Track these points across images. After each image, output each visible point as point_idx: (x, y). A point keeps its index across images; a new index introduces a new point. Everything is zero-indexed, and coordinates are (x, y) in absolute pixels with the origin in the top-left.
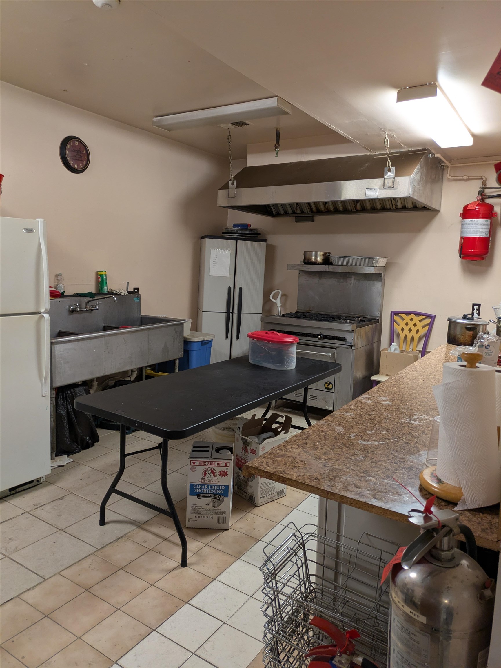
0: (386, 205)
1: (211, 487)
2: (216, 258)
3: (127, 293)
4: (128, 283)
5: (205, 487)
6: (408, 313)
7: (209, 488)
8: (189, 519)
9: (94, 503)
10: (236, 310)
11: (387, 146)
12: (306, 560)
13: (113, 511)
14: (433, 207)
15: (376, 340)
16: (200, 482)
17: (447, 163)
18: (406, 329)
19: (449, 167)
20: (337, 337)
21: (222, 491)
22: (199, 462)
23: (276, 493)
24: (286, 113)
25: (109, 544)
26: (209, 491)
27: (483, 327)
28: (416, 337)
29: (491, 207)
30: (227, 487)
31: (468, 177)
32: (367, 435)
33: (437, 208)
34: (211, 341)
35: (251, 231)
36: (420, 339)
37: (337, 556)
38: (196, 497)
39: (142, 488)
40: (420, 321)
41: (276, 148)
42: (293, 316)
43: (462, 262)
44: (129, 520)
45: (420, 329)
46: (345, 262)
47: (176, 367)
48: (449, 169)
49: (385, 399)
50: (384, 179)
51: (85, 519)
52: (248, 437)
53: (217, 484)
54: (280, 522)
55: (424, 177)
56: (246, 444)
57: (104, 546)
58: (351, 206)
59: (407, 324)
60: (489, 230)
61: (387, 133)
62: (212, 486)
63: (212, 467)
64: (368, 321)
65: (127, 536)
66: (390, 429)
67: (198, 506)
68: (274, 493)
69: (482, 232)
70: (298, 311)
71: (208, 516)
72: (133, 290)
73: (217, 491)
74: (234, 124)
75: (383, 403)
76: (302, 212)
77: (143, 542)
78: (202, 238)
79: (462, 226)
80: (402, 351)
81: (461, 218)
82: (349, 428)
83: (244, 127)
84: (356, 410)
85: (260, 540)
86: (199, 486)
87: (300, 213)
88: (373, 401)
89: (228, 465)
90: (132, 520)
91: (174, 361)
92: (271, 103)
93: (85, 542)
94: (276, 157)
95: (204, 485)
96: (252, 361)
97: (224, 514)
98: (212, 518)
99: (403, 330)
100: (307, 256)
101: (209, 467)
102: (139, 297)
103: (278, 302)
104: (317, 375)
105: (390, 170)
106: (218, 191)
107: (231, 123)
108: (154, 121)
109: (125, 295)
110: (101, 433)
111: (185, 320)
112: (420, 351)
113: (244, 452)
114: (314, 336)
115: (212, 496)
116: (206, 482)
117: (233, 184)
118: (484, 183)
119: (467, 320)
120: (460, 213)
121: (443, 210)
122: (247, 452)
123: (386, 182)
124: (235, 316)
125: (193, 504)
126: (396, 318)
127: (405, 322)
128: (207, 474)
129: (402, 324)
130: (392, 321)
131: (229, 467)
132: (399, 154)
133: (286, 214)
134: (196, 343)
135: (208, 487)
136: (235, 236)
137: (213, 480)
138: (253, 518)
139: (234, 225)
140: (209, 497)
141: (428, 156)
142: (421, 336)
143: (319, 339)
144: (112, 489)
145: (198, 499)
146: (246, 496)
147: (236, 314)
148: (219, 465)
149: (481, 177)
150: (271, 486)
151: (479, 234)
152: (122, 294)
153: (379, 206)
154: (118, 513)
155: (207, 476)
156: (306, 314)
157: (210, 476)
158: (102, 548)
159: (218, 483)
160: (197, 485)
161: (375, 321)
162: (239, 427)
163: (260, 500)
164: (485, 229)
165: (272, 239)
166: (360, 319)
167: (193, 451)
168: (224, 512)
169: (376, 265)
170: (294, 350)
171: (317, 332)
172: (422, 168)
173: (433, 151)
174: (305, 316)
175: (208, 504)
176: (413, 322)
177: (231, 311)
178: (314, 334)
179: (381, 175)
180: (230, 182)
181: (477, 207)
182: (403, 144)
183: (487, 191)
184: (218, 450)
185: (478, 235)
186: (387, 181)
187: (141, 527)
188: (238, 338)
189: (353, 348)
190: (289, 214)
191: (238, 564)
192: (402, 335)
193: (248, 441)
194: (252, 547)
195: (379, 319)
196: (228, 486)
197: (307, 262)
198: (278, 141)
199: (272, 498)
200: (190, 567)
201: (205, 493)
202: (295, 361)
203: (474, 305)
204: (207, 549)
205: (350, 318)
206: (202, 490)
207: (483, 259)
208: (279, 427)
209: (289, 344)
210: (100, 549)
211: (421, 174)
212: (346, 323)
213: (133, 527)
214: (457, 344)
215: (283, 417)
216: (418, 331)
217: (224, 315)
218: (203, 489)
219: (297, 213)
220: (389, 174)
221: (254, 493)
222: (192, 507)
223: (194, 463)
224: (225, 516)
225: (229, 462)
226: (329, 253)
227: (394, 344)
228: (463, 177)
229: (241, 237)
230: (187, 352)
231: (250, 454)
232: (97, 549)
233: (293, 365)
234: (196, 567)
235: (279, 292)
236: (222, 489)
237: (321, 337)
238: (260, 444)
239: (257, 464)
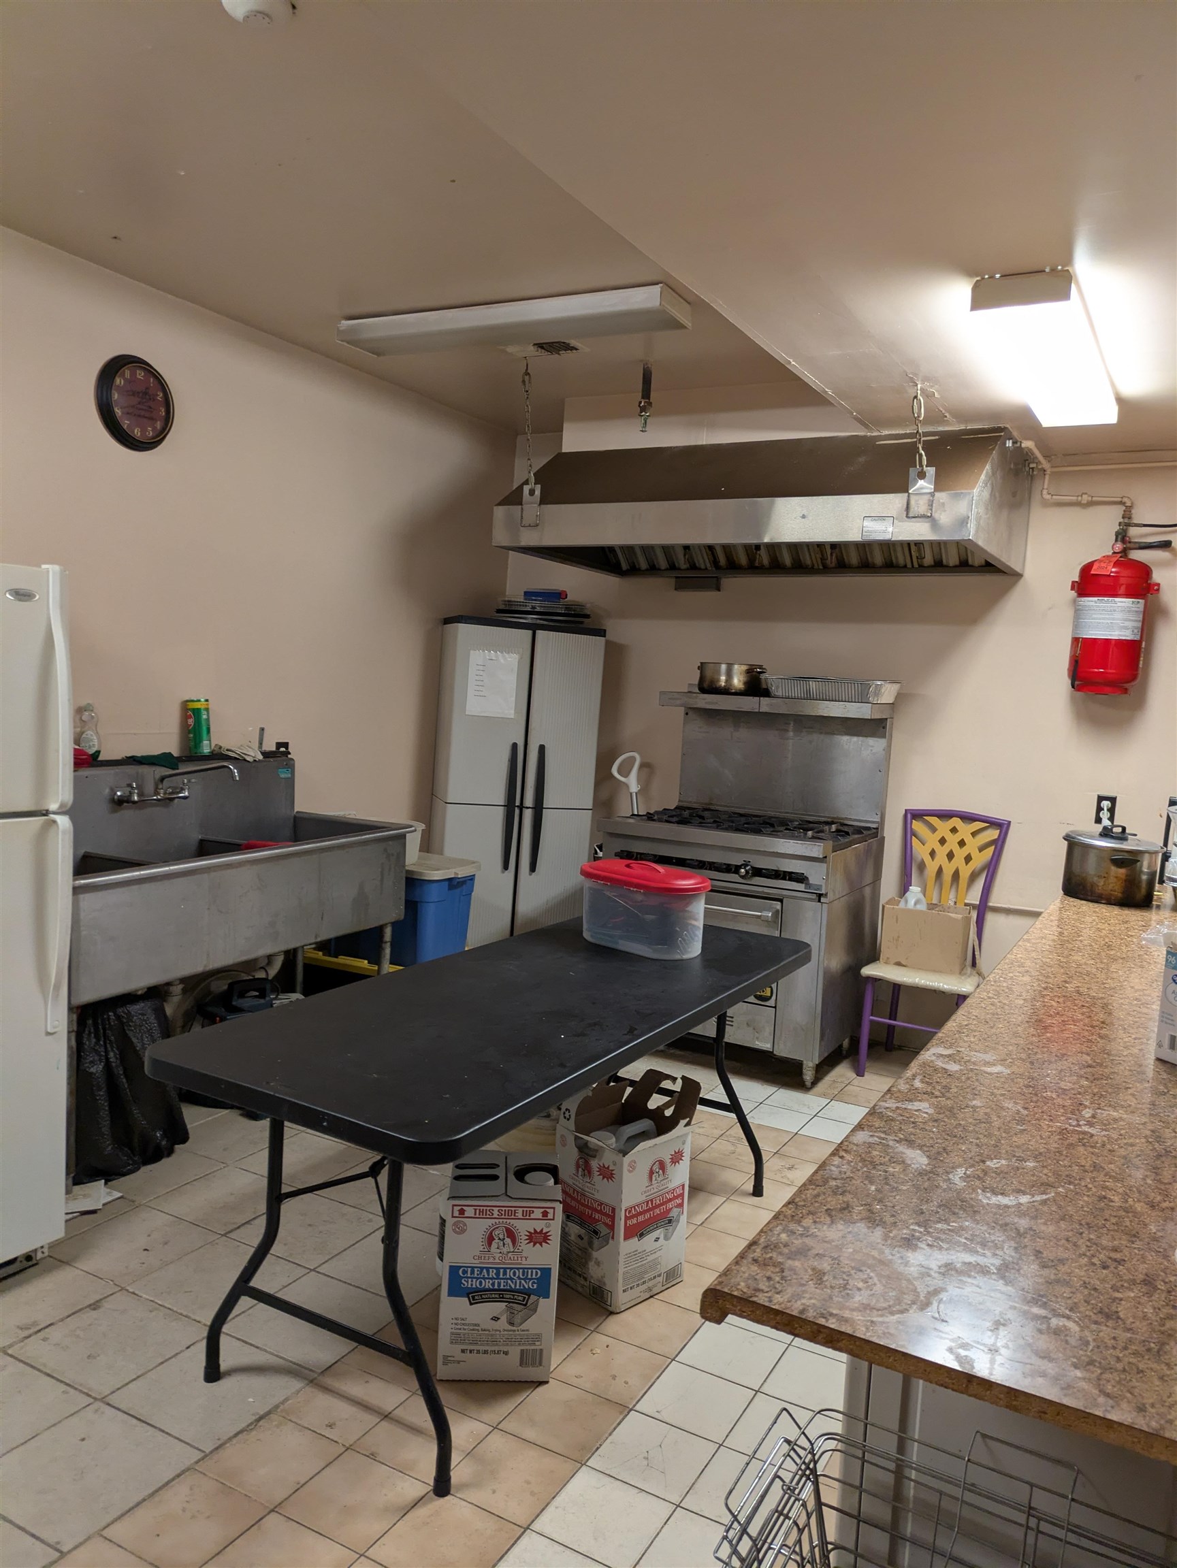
0: (897, 558)
1: (505, 1273)
2: (481, 673)
3: (260, 757)
4: (262, 729)
5: (488, 1275)
6: (945, 815)
7: (501, 1276)
8: (445, 1357)
9: (186, 1316)
10: (529, 801)
11: (919, 417)
12: (819, 1504)
13: (239, 1339)
14: (1013, 566)
15: (868, 878)
16: (476, 1262)
17: (1045, 464)
18: (942, 852)
19: (1048, 472)
20: (785, 872)
21: (534, 1283)
22: (476, 1210)
23: (659, 1276)
24: (679, 326)
25: (236, 1435)
26: (499, 1284)
27: (1151, 858)
28: (965, 872)
29: (1144, 571)
30: (546, 1272)
31: (1090, 498)
32: (994, 1175)
33: (1018, 569)
34: (471, 878)
35: (568, 607)
36: (973, 877)
37: (897, 1492)
38: (467, 1299)
39: (311, 1270)
40: (974, 834)
41: (643, 409)
42: (675, 819)
43: (1073, 699)
44: (281, 1362)
45: (975, 854)
46: (796, 690)
47: (383, 945)
48: (1047, 477)
49: (989, 1057)
50: (909, 496)
51: (162, 1363)
52: (591, 1135)
53: (520, 1264)
54: (677, 1356)
55: (997, 495)
56: (586, 1153)
57: (220, 1442)
58: (813, 557)
59: (943, 841)
60: (1140, 625)
61: (919, 386)
62: (508, 1271)
63: (508, 1221)
64: (854, 834)
65: (282, 1411)
66: (1041, 1154)
67: (469, 1325)
68: (655, 1277)
69: (1126, 628)
70: (681, 804)
71: (496, 1348)
72: (274, 749)
73: (520, 1282)
74: (541, 346)
75: (989, 1070)
76: (693, 567)
77: (327, 1426)
78: (447, 621)
79: (1078, 613)
80: (931, 906)
81: (1074, 594)
82: (939, 1153)
83: (566, 356)
84: (933, 1094)
85: (631, 1410)
86: (472, 1272)
87: (688, 569)
88: (963, 1063)
89: (550, 1216)
90: (291, 1362)
91: (380, 930)
92: (646, 298)
93: (167, 1433)
94: (642, 431)
95: (488, 1269)
96: (592, 936)
97: (537, 1343)
98: (506, 1353)
99: (933, 854)
100: (708, 674)
101: (501, 1220)
102: (290, 765)
103: (633, 782)
104: (759, 974)
105: (922, 475)
106: (495, 508)
107: (535, 345)
108: (341, 329)
109: (255, 761)
110: (194, 1117)
111: (411, 826)
112: (974, 906)
113: (580, 1173)
114: (736, 870)
115: (508, 1296)
116: (491, 1260)
117: (532, 492)
118: (1127, 514)
119: (1113, 841)
120: (1073, 582)
121: (1031, 571)
122: (589, 1172)
123: (913, 502)
124: (528, 815)
125: (456, 1319)
126: (917, 826)
127: (938, 835)
128: (497, 1241)
129: (932, 841)
130: (908, 835)
131: (553, 1219)
132: (937, 437)
133: (653, 569)
134: (435, 884)
135: (498, 1274)
136: (530, 619)
137: (510, 1255)
138: (607, 1346)
139: (526, 593)
140: (501, 1299)
141: (1005, 444)
142: (977, 870)
143: (742, 877)
144: (243, 1287)
145: (471, 1304)
146: (583, 1286)
147: (530, 810)
148: (527, 1215)
149: (1120, 499)
150: (649, 1259)
151: (1116, 633)
152: (248, 759)
153: (878, 559)
154: (251, 1345)
155: (494, 1245)
156: (701, 813)
157: (504, 1244)
158: (217, 1449)
159: (524, 1262)
160: (469, 1269)
161: (869, 832)
162: (567, 1110)
163: (621, 1298)
164: (1132, 620)
165: (620, 630)
166: (834, 827)
167: (457, 1178)
168: (538, 1338)
169: (876, 699)
170: (699, 909)
171: (736, 860)
172: (994, 473)
173: (1015, 434)
174: (703, 818)
175: (496, 1319)
176: (958, 837)
177: (518, 803)
178: (729, 865)
179: (902, 487)
180: (526, 489)
181: (1113, 570)
182: (950, 412)
183: (1133, 532)
184: (521, 1174)
185: (1115, 634)
186: (916, 501)
187: (316, 1384)
188: (533, 868)
189: (823, 900)
190: (659, 569)
191: (583, 1481)
192: (932, 867)
193: (591, 1146)
194: (615, 1429)
195: (877, 829)
196: (550, 1269)
197: (708, 686)
198: (646, 394)
199: (650, 1289)
200: (458, 1496)
201: (489, 1290)
202: (701, 936)
203: (1101, 799)
204: (497, 1442)
205: (811, 825)
206: (481, 1283)
207: (1126, 691)
208: (667, 1105)
209: (686, 895)
210: (211, 1452)
211: (992, 489)
212: (805, 838)
213: (296, 1384)
214: (1089, 898)
215: (674, 1079)
216: (968, 859)
217: (500, 813)
218: (484, 1278)
219: (679, 569)
220: (921, 483)
221: (606, 1280)
222: (453, 1326)
223: (462, 1212)
224: (541, 1347)
225: (554, 1208)
226: (760, 667)
227: (915, 889)
228: (1080, 498)
229: (542, 622)
230: (412, 907)
231: (597, 1178)
232: (203, 1454)
233: (695, 949)
234: (473, 1495)
235: (633, 759)
236: (534, 1277)
237: (747, 872)
238: (625, 1153)
239: (743, 1284)
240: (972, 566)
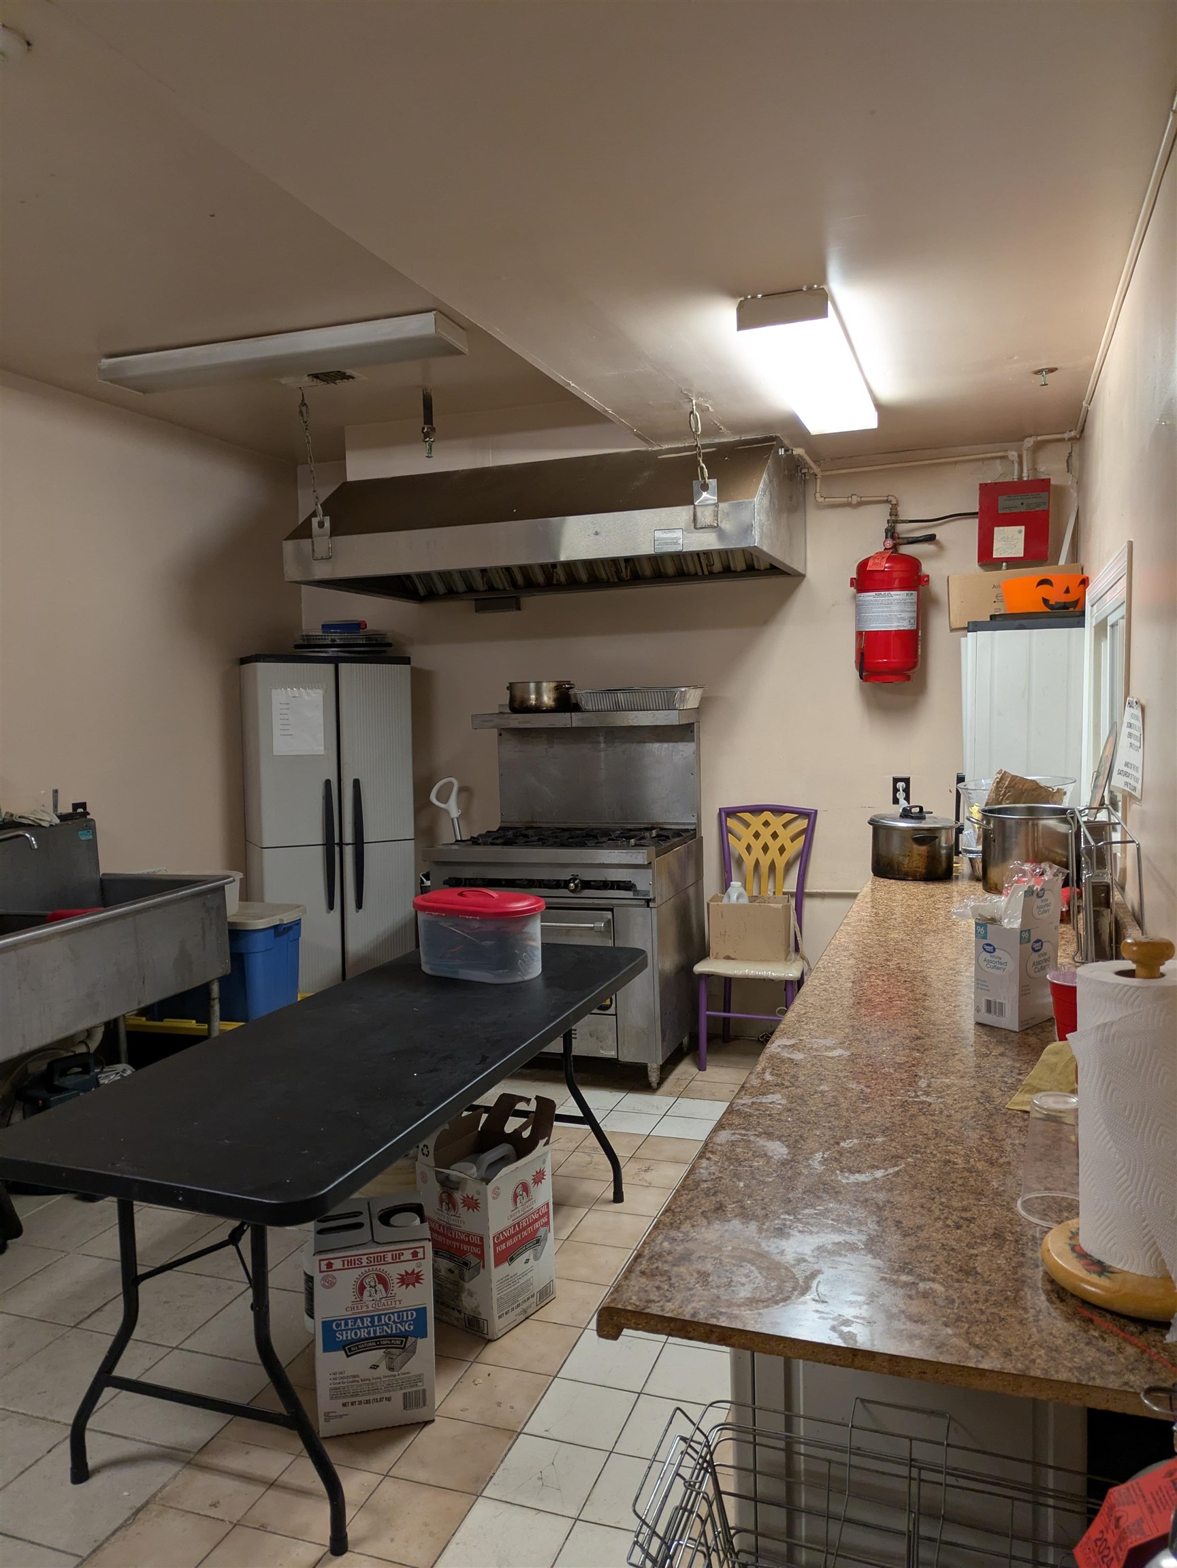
0: (687, 566)
1: (380, 1320)
2: (286, 711)
3: (57, 821)
4: (56, 792)
5: (363, 1324)
6: (756, 810)
7: (376, 1323)
8: (327, 1414)
9: (43, 1419)
10: (349, 837)
11: (697, 431)
12: (719, 1493)
13: (104, 1433)
14: (795, 568)
15: (691, 879)
16: (350, 1313)
17: (816, 469)
18: (757, 846)
19: (819, 476)
20: (612, 882)
21: (410, 1325)
22: (343, 1261)
23: (533, 1296)
24: (457, 352)
25: (113, 1534)
26: (375, 1331)
27: (947, 833)
28: (781, 863)
29: (913, 564)
30: (422, 1312)
31: (859, 499)
32: (849, 1155)
33: (801, 570)
34: (297, 923)
35: (368, 639)
36: (788, 866)
37: (789, 1469)
38: (343, 1352)
39: (174, 1348)
40: (785, 826)
41: (427, 435)
42: (499, 841)
43: (862, 689)
44: (154, 1448)
45: (788, 844)
46: (605, 703)
47: (212, 1003)
48: (819, 481)
49: (829, 1042)
50: (694, 508)
51: (23, 1472)
52: (452, 1167)
53: (394, 1308)
54: (558, 1372)
55: (776, 501)
56: (448, 1187)
57: (98, 1543)
58: (608, 571)
59: (757, 835)
60: (915, 614)
61: (694, 402)
62: (383, 1317)
63: (378, 1267)
64: (673, 837)
65: (161, 1499)
66: (887, 1128)
67: (348, 1377)
68: (528, 1299)
69: (903, 619)
70: (503, 825)
71: (378, 1397)
72: (70, 811)
73: (396, 1326)
74: (316, 376)
75: (830, 1054)
76: (492, 588)
77: (210, 1505)
78: (244, 661)
79: (859, 608)
80: (753, 899)
81: (853, 590)
82: (796, 1141)
83: (343, 385)
84: (783, 1085)
85: (520, 1433)
86: (346, 1324)
87: (486, 591)
88: (806, 1052)
89: (420, 1255)
90: (163, 1446)
91: (206, 987)
92: (421, 326)
93: (39, 1544)
94: (428, 457)
95: (362, 1319)
96: (431, 969)
97: (419, 1384)
98: (389, 1399)
99: (749, 848)
100: (518, 693)
101: (371, 1268)
102: (90, 826)
103: (453, 808)
104: (600, 986)
105: (705, 487)
106: (284, 542)
107: (309, 375)
108: (103, 367)
109: (51, 825)
110: (25, 1207)
111: (229, 877)
112: (791, 894)
113: (444, 1208)
114: (565, 885)
115: (385, 1342)
116: (364, 1309)
117: (321, 525)
118: (894, 512)
119: (913, 821)
120: (852, 579)
121: (811, 572)
122: (454, 1207)
123: (699, 514)
124: (349, 851)
125: (334, 1374)
126: (732, 823)
127: (752, 830)
128: (368, 1289)
129: (747, 835)
130: (724, 831)
131: (424, 1258)
132: (714, 449)
133: (451, 594)
134: (261, 934)
135: (372, 1322)
136: (332, 652)
137: (383, 1300)
138: (489, 1375)
139: (325, 627)
140: (378, 1346)
141: (778, 452)
142: (791, 860)
143: (572, 891)
144: (105, 1377)
145: (348, 1356)
146: (458, 1319)
147: (350, 846)
148: (397, 1258)
149: (886, 498)
150: (522, 1281)
151: (895, 624)
152: (44, 824)
153: (670, 569)
154: (119, 1436)
155: (366, 1293)
156: (525, 832)
157: (376, 1291)
158: (94, 1551)
159: (398, 1305)
160: (343, 1322)
161: (688, 834)
162: (424, 1146)
163: (498, 1324)
164: (908, 611)
165: (423, 656)
166: (654, 833)
167: (321, 1232)
168: (419, 1378)
169: (682, 705)
170: (536, 929)
171: (565, 875)
172: (771, 481)
173: (786, 442)
174: (526, 836)
175: (375, 1367)
176: (770, 830)
177: (337, 841)
178: (558, 881)
179: (687, 499)
180: (315, 521)
181: (887, 565)
182: (725, 426)
183: (901, 528)
184: (386, 1218)
185: (894, 626)
186: (702, 512)
187: (194, 1465)
188: (359, 905)
189: (651, 904)
190: (458, 593)
191: (481, 1513)
192: (749, 862)
193: (452, 1179)
194: (506, 1455)
195: (695, 830)
196: (425, 1308)
197: (518, 706)
198: (428, 419)
199: (525, 1311)
200: (356, 1551)
201: (366, 1339)
202: (540, 956)
203: (896, 781)
204: (389, 1489)
205: (632, 833)
206: (356, 1334)
207: (908, 678)
208: (523, 1127)
209: (522, 917)
210: (89, 1556)
211: (771, 495)
212: (628, 847)
213: (171, 1469)
214: (897, 876)
215: (528, 1101)
216: (782, 850)
217: (318, 854)
218: (359, 1328)
219: (477, 591)
220: (705, 494)
221: (480, 1309)
222: (332, 1381)
223: (329, 1265)
224: (422, 1388)
225: (423, 1247)
226: (568, 683)
227: (736, 884)
228: (850, 499)
229: (347, 655)
230: (239, 959)
231: (462, 1210)
232: (80, 1560)
233: (535, 969)
234: (371, 1548)
235: (451, 785)
236: (410, 1318)
237: (576, 886)
238: (488, 1181)
239: (634, 1298)
240: (759, 570)
